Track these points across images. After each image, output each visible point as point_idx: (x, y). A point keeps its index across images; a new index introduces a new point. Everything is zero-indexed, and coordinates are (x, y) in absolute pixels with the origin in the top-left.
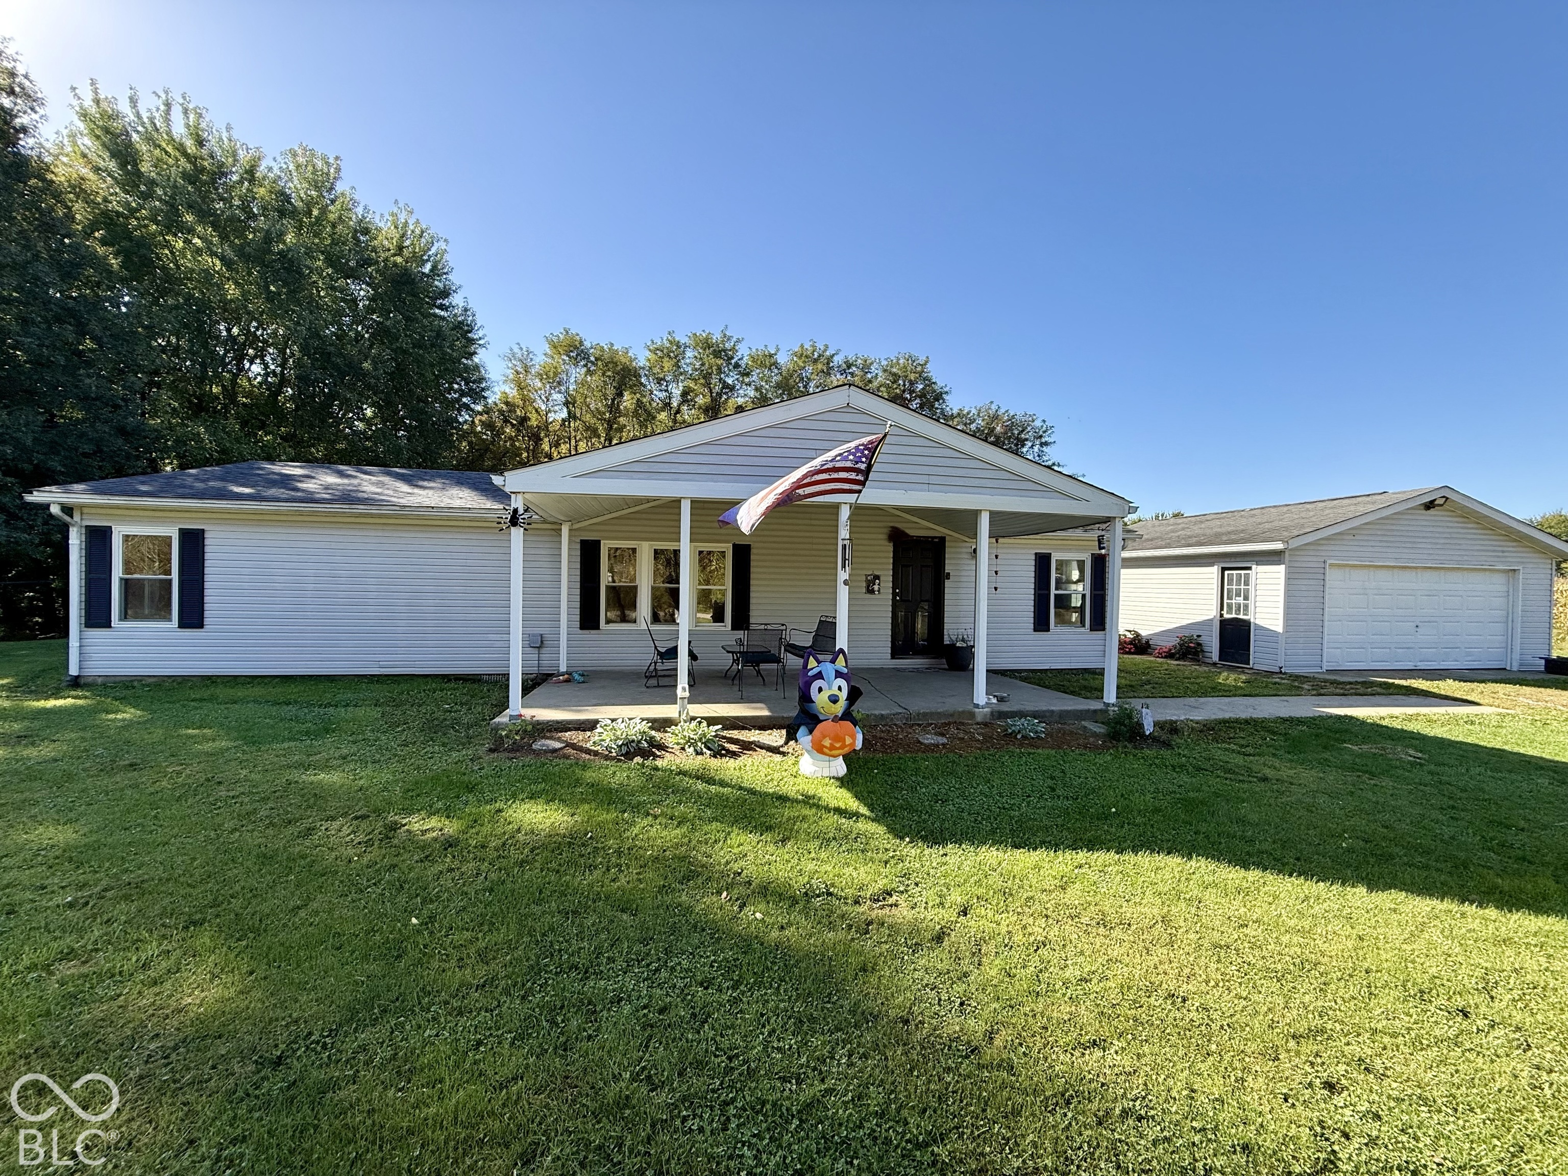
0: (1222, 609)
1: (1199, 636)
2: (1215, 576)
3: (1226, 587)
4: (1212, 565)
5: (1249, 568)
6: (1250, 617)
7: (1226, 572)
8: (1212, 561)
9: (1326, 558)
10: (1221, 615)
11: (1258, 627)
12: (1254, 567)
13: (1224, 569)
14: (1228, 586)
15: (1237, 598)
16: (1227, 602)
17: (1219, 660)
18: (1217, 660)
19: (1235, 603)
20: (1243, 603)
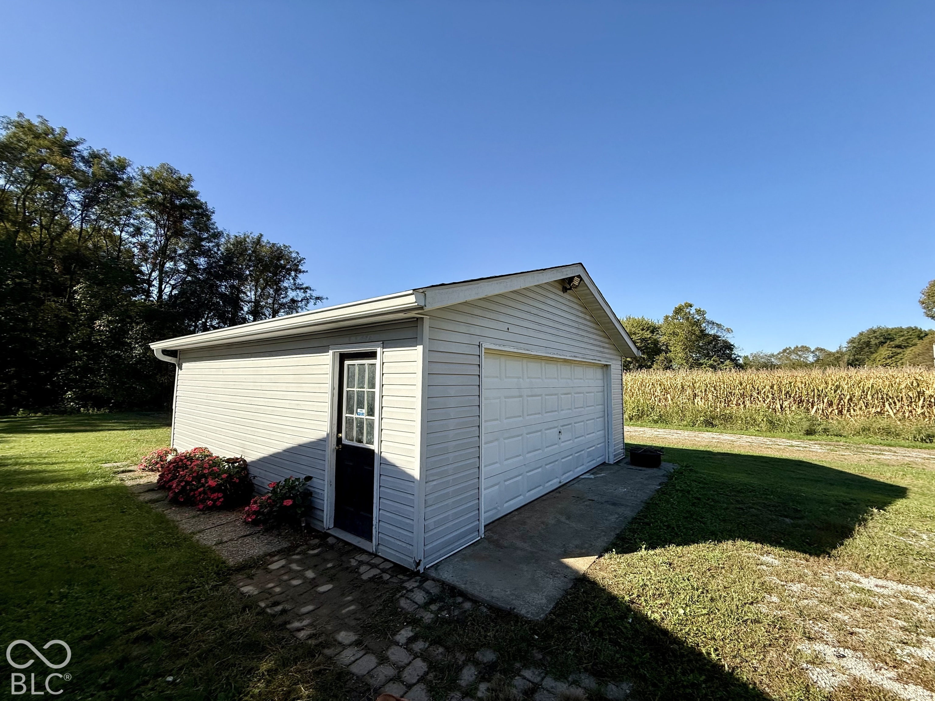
0: (339, 430)
1: (309, 478)
2: (328, 369)
3: (345, 389)
4: (323, 349)
5: (372, 355)
6: (375, 447)
7: (347, 363)
8: (325, 342)
9: (481, 340)
10: (339, 440)
11: (385, 462)
12: (379, 350)
13: (343, 357)
14: (348, 387)
15: (359, 410)
16: (346, 417)
17: (335, 526)
18: (332, 526)
19: (357, 418)
20: (367, 419)
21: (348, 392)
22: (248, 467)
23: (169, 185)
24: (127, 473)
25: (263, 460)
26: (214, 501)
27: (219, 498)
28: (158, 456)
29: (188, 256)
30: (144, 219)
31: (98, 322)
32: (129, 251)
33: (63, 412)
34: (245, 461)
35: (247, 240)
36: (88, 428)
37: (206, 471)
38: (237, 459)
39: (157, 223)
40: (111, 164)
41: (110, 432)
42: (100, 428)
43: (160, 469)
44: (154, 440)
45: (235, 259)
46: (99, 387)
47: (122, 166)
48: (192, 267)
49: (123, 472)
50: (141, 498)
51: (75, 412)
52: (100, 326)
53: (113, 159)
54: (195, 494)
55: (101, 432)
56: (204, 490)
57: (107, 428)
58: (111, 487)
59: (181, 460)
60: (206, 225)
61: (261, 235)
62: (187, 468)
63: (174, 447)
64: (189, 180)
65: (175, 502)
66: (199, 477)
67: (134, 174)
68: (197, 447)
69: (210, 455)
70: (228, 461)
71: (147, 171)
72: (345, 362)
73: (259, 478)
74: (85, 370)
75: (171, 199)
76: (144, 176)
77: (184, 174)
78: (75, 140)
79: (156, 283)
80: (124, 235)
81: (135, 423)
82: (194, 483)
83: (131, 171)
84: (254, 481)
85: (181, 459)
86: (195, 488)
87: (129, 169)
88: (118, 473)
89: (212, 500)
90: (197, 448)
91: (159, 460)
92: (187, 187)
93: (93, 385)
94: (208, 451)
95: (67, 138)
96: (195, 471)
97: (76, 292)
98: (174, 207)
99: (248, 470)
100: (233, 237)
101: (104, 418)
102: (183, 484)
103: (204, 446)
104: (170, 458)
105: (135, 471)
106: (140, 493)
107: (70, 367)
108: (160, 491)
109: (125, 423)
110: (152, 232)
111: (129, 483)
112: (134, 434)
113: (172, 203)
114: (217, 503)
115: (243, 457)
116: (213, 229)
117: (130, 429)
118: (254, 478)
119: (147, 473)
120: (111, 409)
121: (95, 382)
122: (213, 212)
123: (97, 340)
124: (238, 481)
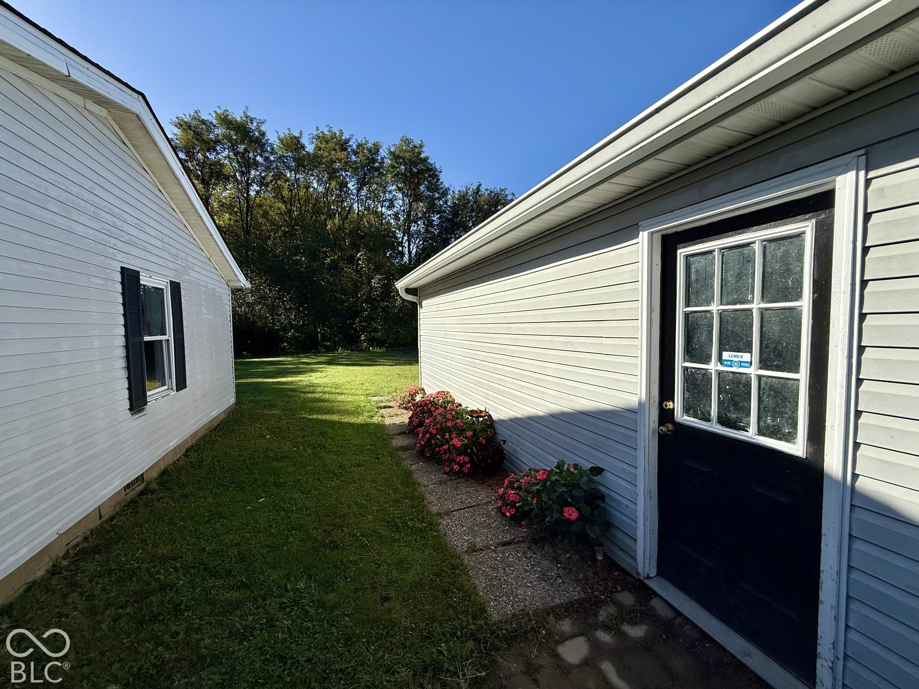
0: (665, 394)
3: (682, 308)
7: (682, 253)
10: (665, 414)
11: (868, 506)
12: (845, 182)
13: (672, 241)
14: (688, 305)
15: (726, 355)
16: (686, 369)
17: (660, 573)
18: (653, 573)
19: (720, 374)
20: (760, 377)
21: (687, 315)
22: (494, 424)
23: (407, 155)
24: (387, 409)
25: (516, 421)
26: (462, 465)
27: (465, 463)
28: (410, 394)
29: (426, 217)
30: (394, 193)
31: (373, 281)
32: (388, 223)
33: (361, 350)
34: (490, 416)
35: (469, 191)
36: (372, 363)
37: (449, 424)
38: (481, 412)
39: (403, 193)
40: (370, 151)
41: (383, 367)
42: (378, 363)
43: (412, 408)
44: (411, 376)
45: (460, 212)
46: (378, 332)
47: (376, 149)
48: (430, 224)
49: (385, 407)
50: (394, 442)
51: (367, 350)
52: (375, 283)
53: (370, 145)
54: (440, 451)
55: (379, 366)
56: (449, 448)
57: (382, 363)
58: (374, 424)
59: (426, 405)
60: (436, 186)
61: (480, 185)
62: (432, 415)
63: (423, 386)
64: (421, 146)
65: (421, 455)
66: (443, 430)
67: (385, 154)
68: (439, 390)
69: (453, 402)
70: (472, 413)
71: (393, 149)
72: (679, 251)
73: (510, 444)
74: (370, 319)
75: (410, 169)
76: (391, 153)
77: (417, 142)
78: (348, 137)
79: (406, 245)
80: (384, 210)
81: (400, 360)
82: (438, 436)
83: (383, 152)
84: (505, 447)
85: (426, 403)
86: (440, 443)
87: (381, 150)
88: (381, 408)
89: (458, 464)
90: (439, 392)
91: (410, 399)
92: (420, 154)
93: (375, 330)
94: (451, 396)
95: (344, 138)
96: (438, 422)
97: (359, 259)
98: (413, 175)
99: (494, 429)
100: (457, 192)
101: (382, 355)
102: (428, 436)
103: (446, 389)
104: (418, 398)
105: (393, 407)
106: (394, 435)
107: (362, 316)
108: (410, 435)
109: (393, 360)
110: (401, 202)
111: (388, 421)
112: (398, 369)
113: (411, 171)
114: (464, 469)
115: (487, 410)
116: (441, 188)
117: (396, 365)
118: (504, 443)
119: (402, 410)
120: (387, 347)
121: (376, 327)
122: (440, 172)
123: (374, 295)
124: (484, 442)
